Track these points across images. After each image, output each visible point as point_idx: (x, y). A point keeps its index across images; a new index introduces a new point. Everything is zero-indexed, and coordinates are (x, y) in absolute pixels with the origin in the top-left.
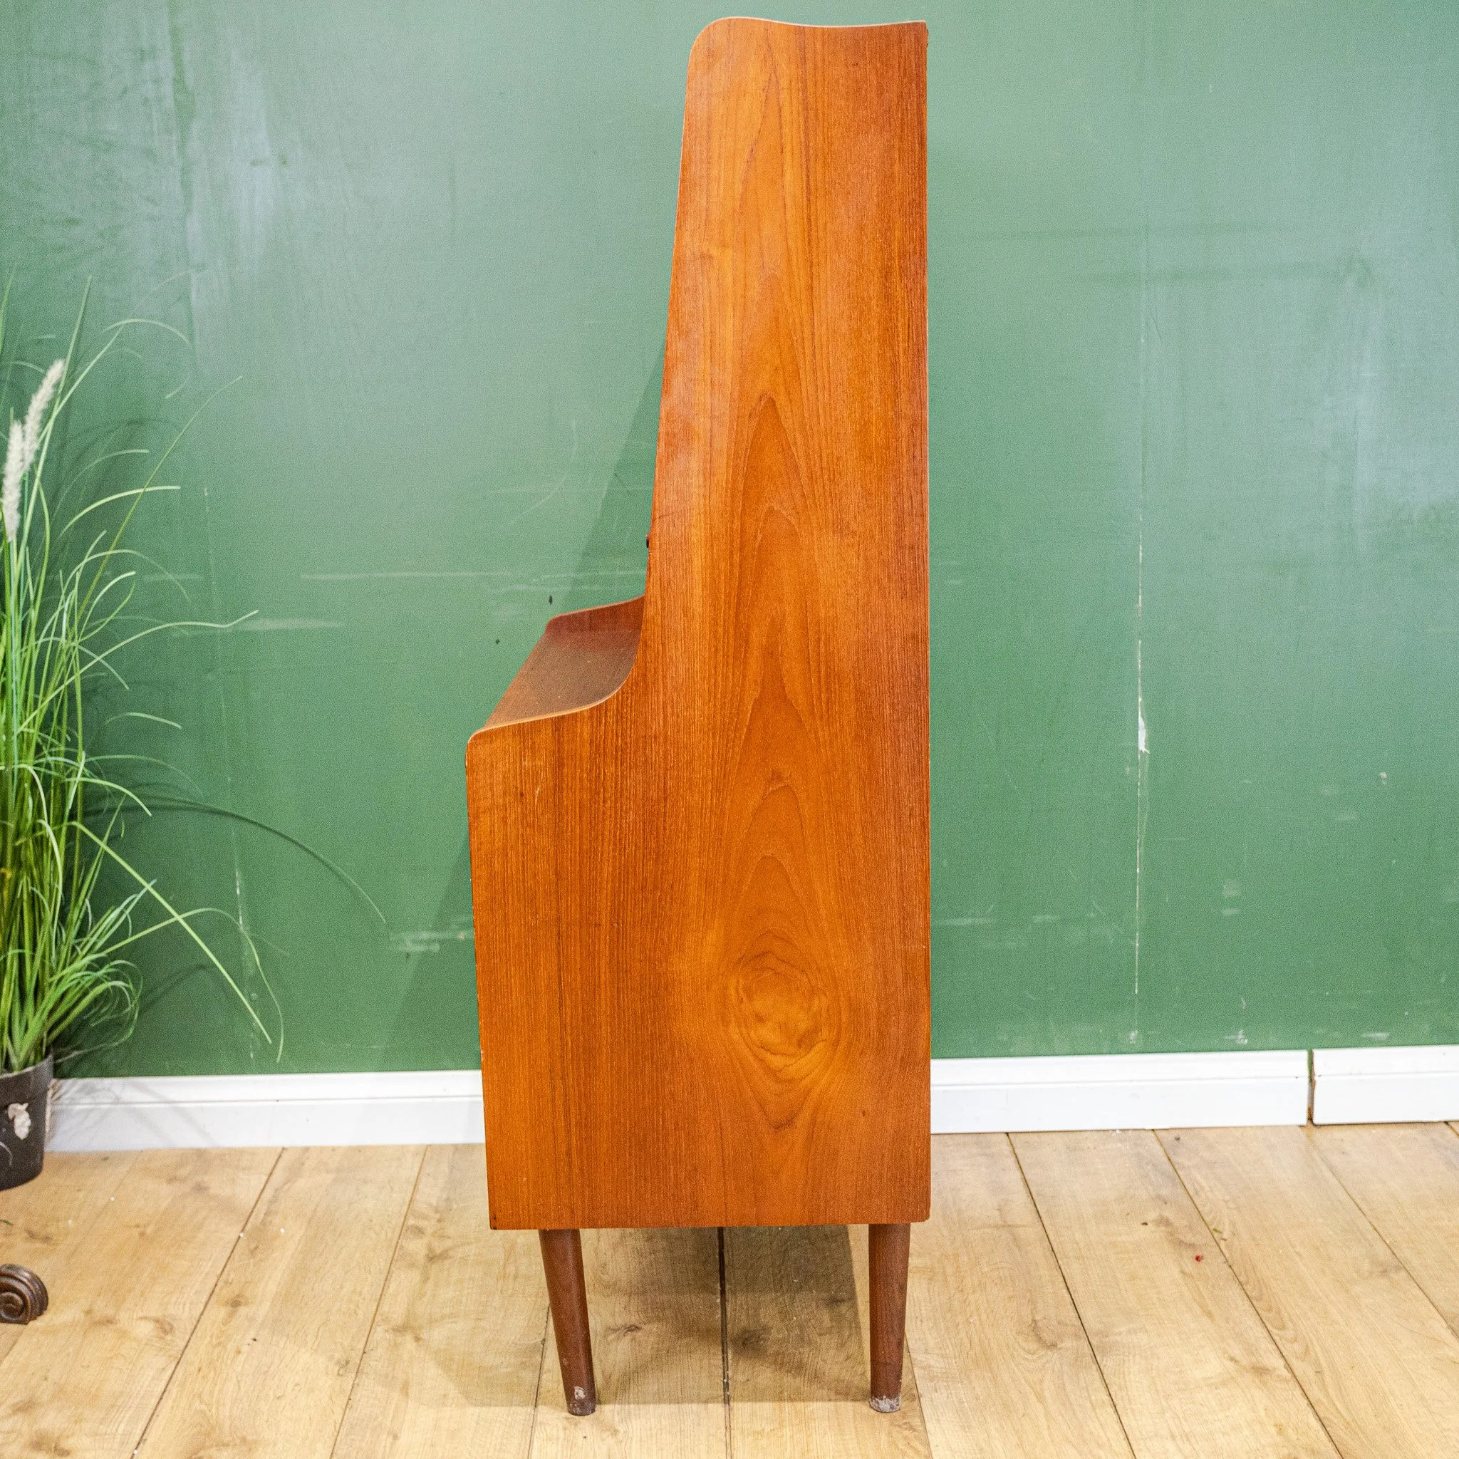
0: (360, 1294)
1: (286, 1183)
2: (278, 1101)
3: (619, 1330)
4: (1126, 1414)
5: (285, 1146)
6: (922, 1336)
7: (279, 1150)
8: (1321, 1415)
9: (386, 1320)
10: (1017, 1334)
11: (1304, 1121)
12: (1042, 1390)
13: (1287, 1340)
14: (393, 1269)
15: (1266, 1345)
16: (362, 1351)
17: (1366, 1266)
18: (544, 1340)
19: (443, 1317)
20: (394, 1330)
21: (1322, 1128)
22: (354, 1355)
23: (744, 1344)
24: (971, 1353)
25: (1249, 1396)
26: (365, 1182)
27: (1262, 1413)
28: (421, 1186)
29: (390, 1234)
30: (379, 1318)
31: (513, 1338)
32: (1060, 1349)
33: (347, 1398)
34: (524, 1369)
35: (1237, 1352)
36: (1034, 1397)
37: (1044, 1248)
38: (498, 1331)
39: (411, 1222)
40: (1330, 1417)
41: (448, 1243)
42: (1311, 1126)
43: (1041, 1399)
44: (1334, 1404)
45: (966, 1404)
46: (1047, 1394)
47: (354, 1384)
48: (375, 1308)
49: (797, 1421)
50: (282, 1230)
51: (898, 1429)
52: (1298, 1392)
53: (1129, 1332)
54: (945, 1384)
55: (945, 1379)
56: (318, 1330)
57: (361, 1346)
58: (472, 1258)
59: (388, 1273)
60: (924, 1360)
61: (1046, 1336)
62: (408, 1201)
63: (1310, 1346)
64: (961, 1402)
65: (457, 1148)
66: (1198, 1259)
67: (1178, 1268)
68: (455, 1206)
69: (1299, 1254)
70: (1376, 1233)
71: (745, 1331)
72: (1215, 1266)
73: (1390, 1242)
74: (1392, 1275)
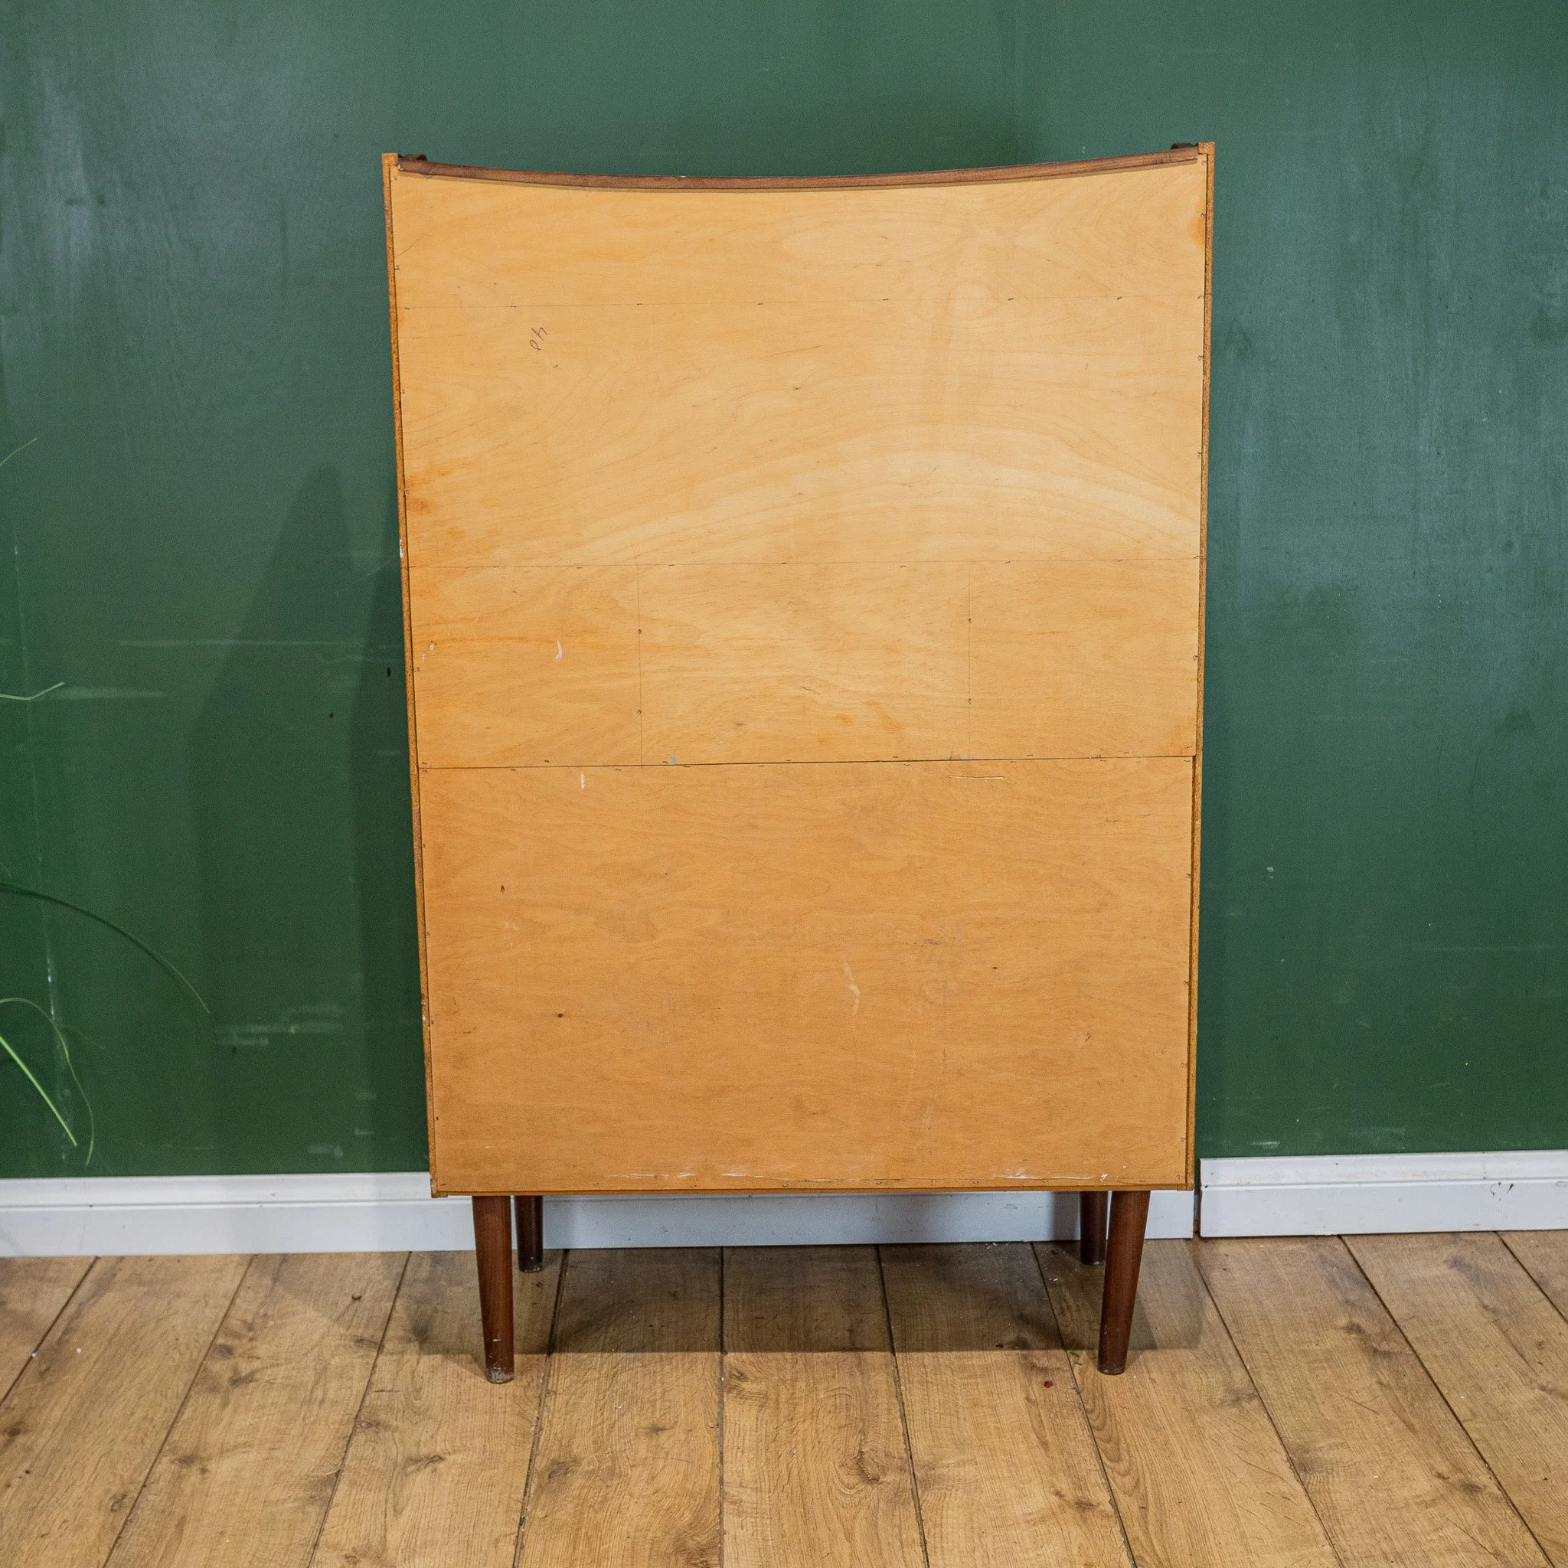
0: (152, 1420)
1: (93, 1297)
2: (91, 1206)
3: (420, 1461)
4: (935, 1552)
5: (99, 1255)
6: (740, 1468)
7: (91, 1260)
8: (1136, 1553)
9: (173, 1451)
10: (840, 1466)
11: (1190, 1235)
12: (853, 1528)
13: (1119, 1474)
14: (192, 1393)
15: (1096, 1478)
16: (141, 1484)
17: (1219, 1394)
18: (339, 1471)
19: (235, 1447)
20: (180, 1460)
21: (1210, 1241)
22: (132, 1488)
23: (550, 1477)
24: (788, 1488)
25: (1065, 1533)
26: (179, 1296)
27: (1075, 1551)
28: (238, 1301)
29: (195, 1355)
30: (167, 1447)
31: (306, 1469)
32: (882, 1483)
33: (116, 1536)
34: (312, 1504)
35: (1064, 1485)
36: (843, 1535)
37: (888, 1374)
38: (292, 1462)
39: (221, 1341)
40: (1145, 1556)
41: (257, 1364)
42: (1197, 1239)
43: (849, 1536)
44: (1151, 1542)
45: (770, 1542)
46: (857, 1533)
47: (126, 1520)
48: (164, 1436)
49: (589, 1561)
50: (79, 1350)
52: (1117, 1529)
53: (958, 1464)
54: (753, 1520)
55: (754, 1515)
56: (99, 1461)
57: (142, 1479)
58: (279, 1381)
59: (186, 1397)
60: (736, 1494)
61: (870, 1470)
62: (220, 1319)
63: (1142, 1480)
64: (765, 1540)
65: (285, 1258)
66: (1047, 1384)
67: (1024, 1395)
68: (271, 1323)
69: (1153, 1380)
70: (1238, 1358)
71: (555, 1462)
72: (1063, 1392)
73: (1251, 1368)
74: (1244, 1403)
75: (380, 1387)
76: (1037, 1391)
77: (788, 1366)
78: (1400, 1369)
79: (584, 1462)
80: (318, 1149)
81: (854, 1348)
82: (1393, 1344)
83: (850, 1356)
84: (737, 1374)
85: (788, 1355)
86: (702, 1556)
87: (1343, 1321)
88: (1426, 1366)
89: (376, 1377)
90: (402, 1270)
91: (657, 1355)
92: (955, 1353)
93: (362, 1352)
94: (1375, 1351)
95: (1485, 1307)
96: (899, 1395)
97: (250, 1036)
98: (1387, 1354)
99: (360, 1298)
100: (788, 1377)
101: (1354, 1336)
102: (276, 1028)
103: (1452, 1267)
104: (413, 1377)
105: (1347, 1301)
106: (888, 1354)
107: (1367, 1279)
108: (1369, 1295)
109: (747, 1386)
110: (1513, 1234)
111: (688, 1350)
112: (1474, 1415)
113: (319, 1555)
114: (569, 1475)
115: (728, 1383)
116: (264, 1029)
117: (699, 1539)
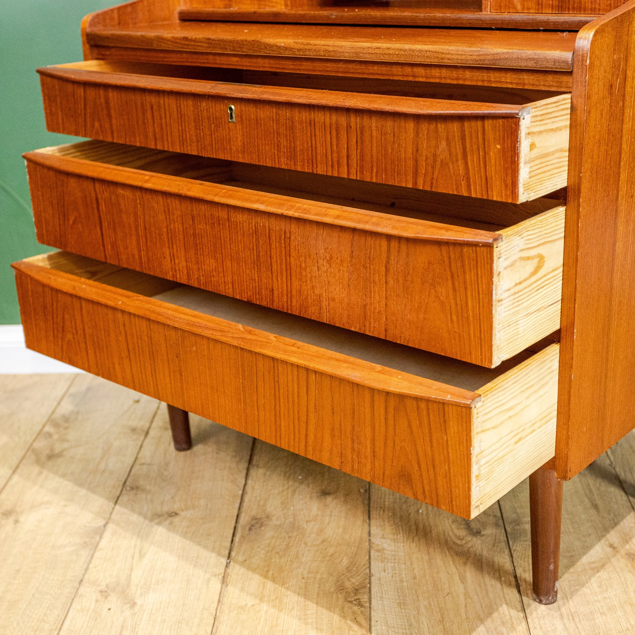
3: (162, 515)
14: (21, 464)
18: (107, 523)
23: (250, 529)
28: (62, 403)
29: (28, 438)
39: (47, 429)
41: (66, 445)
51: (350, 605)
58: (78, 457)
59: (17, 467)
62: (49, 414)
64: (401, 581)
71: (254, 518)
75: (143, 461)
79: (274, 518)
86: (356, 594)
89: (141, 454)
93: (134, 437)
113: (82, 589)
114: (263, 528)
117: (354, 581)
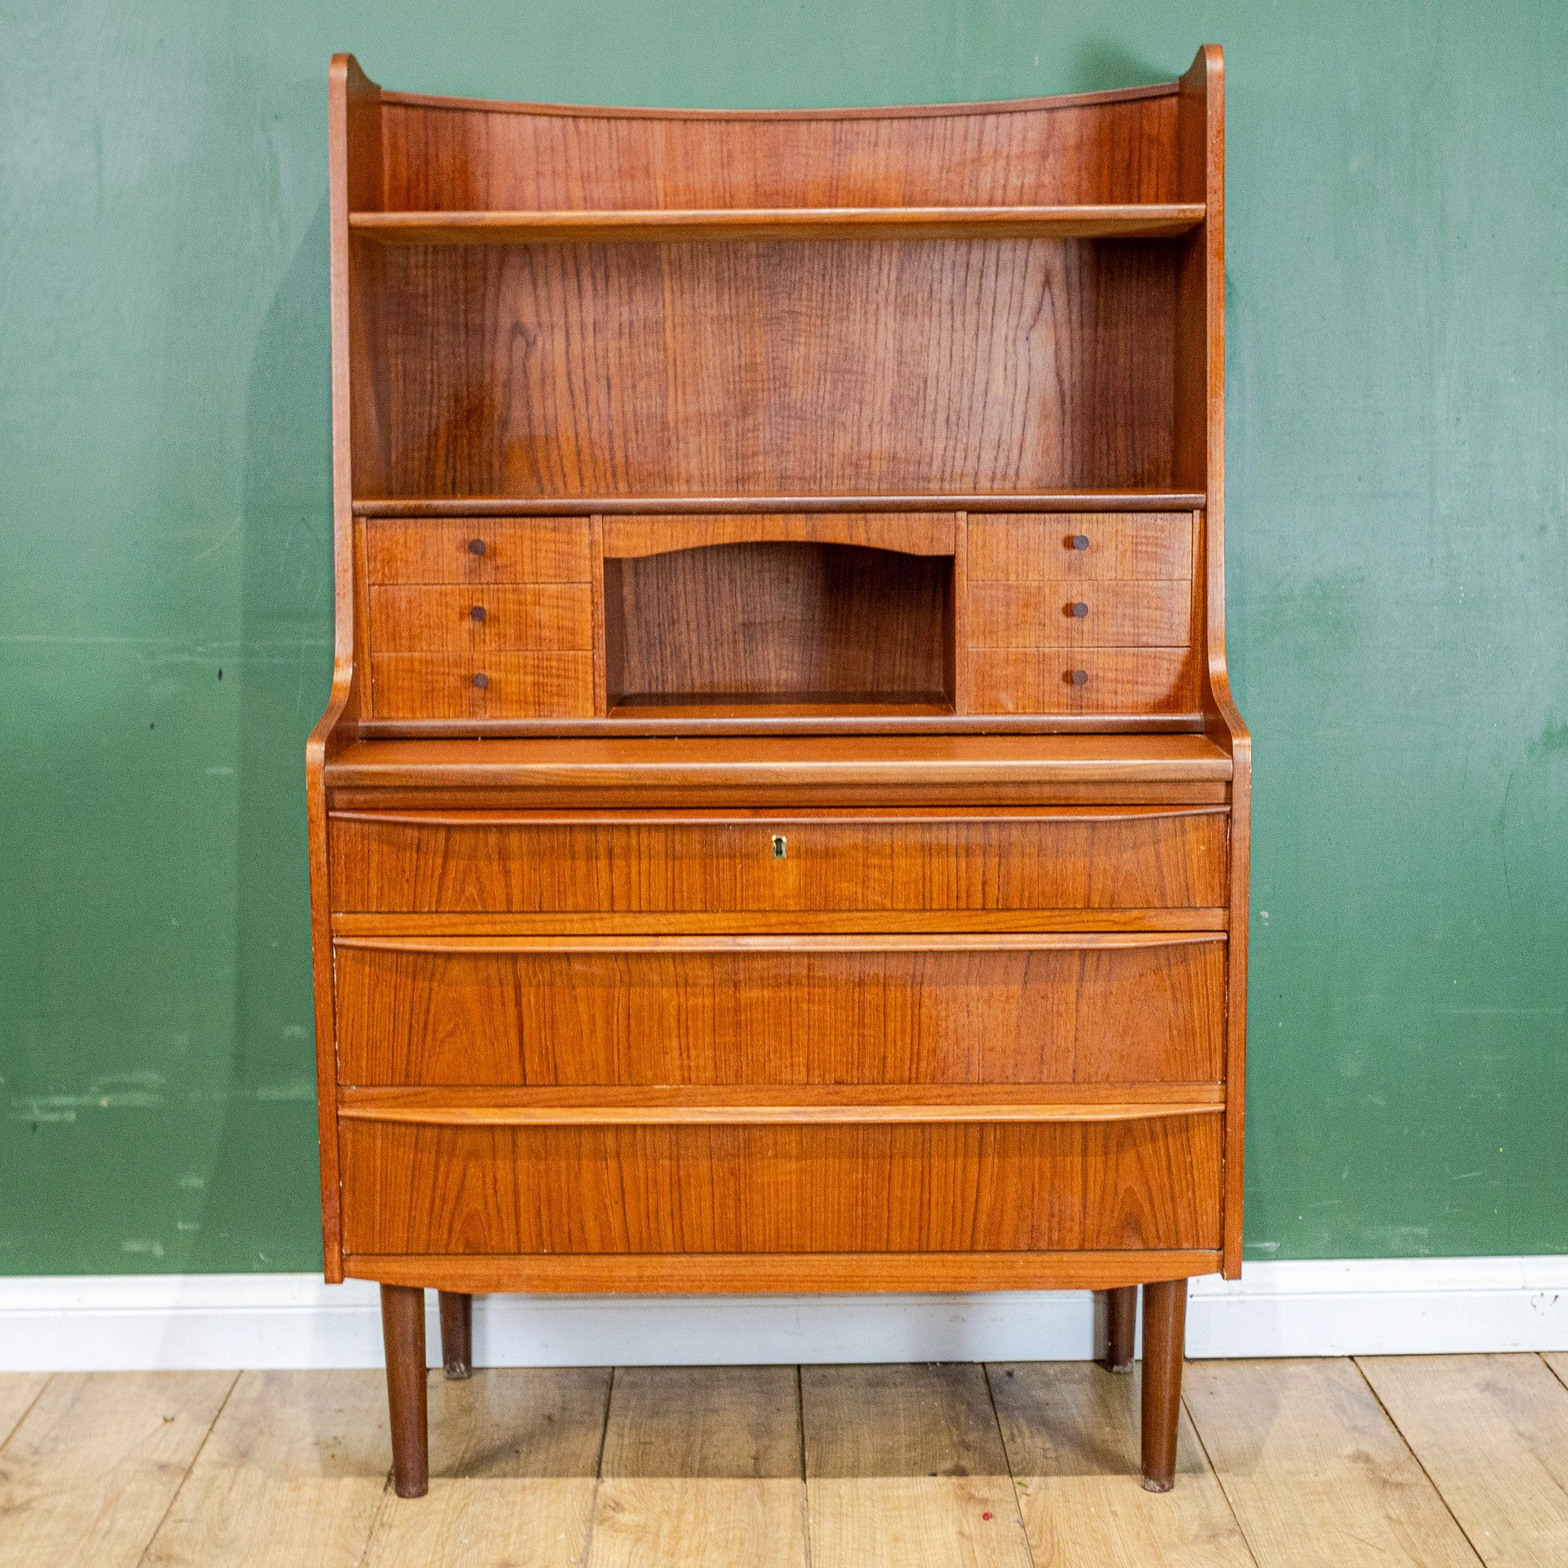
17: (1194, 1529)
21: (1194, 1363)
28: (26, 1422)
37: (794, 1505)
41: (36, 1491)
58: (59, 1510)
65: (91, 1376)
66: (986, 1516)
67: (956, 1529)
68: (62, 1446)
69: (1114, 1513)
70: (1220, 1490)
72: (1005, 1524)
73: (1234, 1500)
74: (1221, 1539)
75: (180, 1515)
76: (973, 1524)
77: (676, 1496)
78: (1414, 1502)
80: (134, 1246)
81: (757, 1474)
82: (1407, 1475)
83: (752, 1485)
84: (613, 1504)
85: (677, 1482)
87: (1348, 1449)
88: (1445, 1498)
89: (177, 1505)
90: (228, 1389)
91: (519, 1482)
92: (878, 1480)
93: (165, 1478)
94: (1385, 1482)
95: (1521, 1434)
96: (805, 1528)
97: (53, 1109)
98: (1398, 1485)
99: (173, 1419)
100: (675, 1508)
101: (1361, 1465)
102: (86, 1100)
103: (1482, 1391)
104: (221, 1504)
105: (1355, 1428)
106: (799, 1480)
107: (1381, 1404)
108: (1383, 1420)
109: (624, 1518)
110: (1558, 1355)
111: (559, 1475)
112: (1500, 1553)
115: (600, 1515)
116: (70, 1100)
